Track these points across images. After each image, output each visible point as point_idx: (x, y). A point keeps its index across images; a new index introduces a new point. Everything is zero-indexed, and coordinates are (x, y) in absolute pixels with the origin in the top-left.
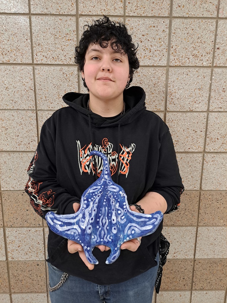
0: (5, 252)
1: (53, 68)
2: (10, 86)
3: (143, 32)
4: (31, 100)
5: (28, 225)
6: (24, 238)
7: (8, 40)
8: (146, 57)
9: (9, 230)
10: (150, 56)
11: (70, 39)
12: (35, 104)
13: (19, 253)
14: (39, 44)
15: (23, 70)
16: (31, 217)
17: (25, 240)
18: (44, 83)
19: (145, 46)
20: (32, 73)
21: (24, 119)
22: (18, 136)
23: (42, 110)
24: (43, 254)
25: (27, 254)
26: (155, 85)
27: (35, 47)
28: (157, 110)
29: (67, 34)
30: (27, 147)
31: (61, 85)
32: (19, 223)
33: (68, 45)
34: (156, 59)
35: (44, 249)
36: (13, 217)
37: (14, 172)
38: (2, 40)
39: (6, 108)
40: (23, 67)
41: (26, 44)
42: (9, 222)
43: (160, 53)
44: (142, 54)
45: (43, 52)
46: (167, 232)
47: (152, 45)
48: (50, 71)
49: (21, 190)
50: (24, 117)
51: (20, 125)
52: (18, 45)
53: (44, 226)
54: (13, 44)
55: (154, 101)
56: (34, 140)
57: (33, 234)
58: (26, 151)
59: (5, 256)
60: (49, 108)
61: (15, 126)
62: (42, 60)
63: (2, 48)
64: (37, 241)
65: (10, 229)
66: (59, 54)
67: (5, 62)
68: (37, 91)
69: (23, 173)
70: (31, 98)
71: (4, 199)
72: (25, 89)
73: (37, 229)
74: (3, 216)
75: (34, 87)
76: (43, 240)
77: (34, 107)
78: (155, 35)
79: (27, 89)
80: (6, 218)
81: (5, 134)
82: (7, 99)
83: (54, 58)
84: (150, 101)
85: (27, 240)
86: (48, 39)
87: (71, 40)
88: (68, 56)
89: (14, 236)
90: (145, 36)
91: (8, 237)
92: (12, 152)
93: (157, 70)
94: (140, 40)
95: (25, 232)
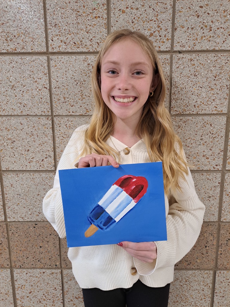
0: (12, 299)
1: (75, 58)
2: (18, 83)
3: (200, 2)
4: (44, 102)
5: (42, 265)
6: (37, 282)
7: (14, 21)
8: (204, 38)
9: (17, 271)
10: (210, 37)
11: (98, 15)
12: (50, 107)
13: (31, 300)
14: (56, 25)
15: (34, 61)
16: (45, 255)
17: (39, 284)
18: (63, 78)
19: (204, 23)
20: (46, 65)
21: (36, 128)
22: (28, 150)
23: (60, 115)
24: (61, 302)
25: (40, 302)
26: (215, 77)
27: (50, 29)
28: (217, 112)
29: (94, 9)
30: (40, 165)
31: (85, 81)
32: (30, 264)
33: (95, 25)
34: (218, 40)
35: (62, 296)
36: (22, 255)
37: (23, 198)
38: (6, 20)
39: (13, 113)
40: (34, 57)
41: (38, 25)
42: (18, 261)
43: (224, 32)
44: (199, 33)
45: (61, 35)
46: (226, 278)
47: (214, 21)
48: (70, 62)
49: (32, 221)
50: (35, 125)
51: (31, 136)
52: (27, 27)
53: (63, 267)
54: (21, 26)
55: (214, 100)
56: (49, 156)
57: (48, 277)
58: (39, 170)
59: (13, 304)
60: (70, 112)
61: (24, 137)
62: (59, 47)
63: (6, 32)
64: (54, 286)
65: (19, 270)
66: (83, 38)
67: (10, 50)
68: (53, 90)
69: (35, 199)
70: (45, 99)
71: (11, 232)
72: (38, 88)
73: (53, 271)
74: (10, 254)
75: (48, 85)
76: (61, 285)
77: (49, 112)
78: (218, 6)
79: (40, 87)
80: (14, 257)
81: (12, 148)
82: (13, 101)
83: (76, 43)
84: (208, 101)
85: (41, 284)
86: (67, 17)
87: (99, 17)
88: (95, 40)
89: (24, 280)
90: (204, 8)
91: (16, 281)
92: (21, 172)
93: (219, 56)
94: (197, 13)
95: (38, 275)
